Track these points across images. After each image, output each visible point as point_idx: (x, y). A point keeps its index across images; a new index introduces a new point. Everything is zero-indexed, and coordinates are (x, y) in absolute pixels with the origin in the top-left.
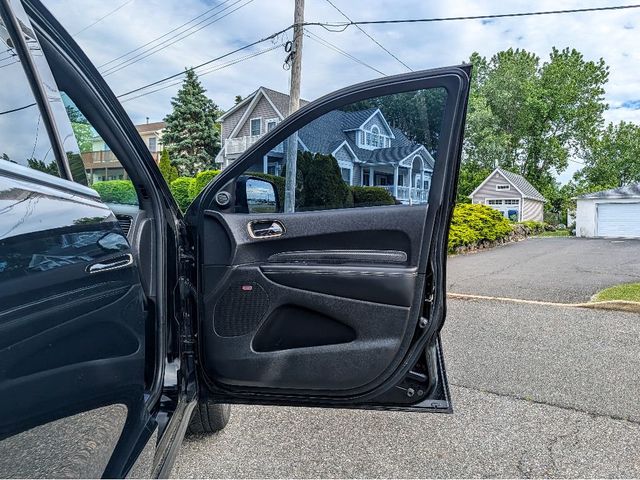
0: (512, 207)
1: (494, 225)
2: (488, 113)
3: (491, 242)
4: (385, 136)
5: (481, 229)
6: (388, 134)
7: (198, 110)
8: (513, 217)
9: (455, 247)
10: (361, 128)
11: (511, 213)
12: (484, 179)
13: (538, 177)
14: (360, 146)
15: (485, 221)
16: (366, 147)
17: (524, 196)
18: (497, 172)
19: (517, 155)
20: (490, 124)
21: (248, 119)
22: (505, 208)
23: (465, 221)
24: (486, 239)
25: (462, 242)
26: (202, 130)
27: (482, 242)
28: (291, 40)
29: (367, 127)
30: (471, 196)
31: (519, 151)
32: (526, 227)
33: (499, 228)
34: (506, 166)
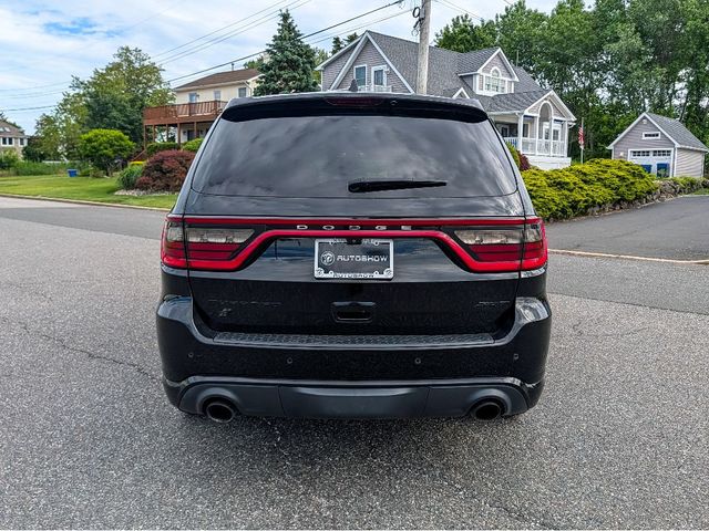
0: (662, 160)
1: (632, 183)
2: (637, 42)
3: (630, 202)
4: (507, 79)
5: (617, 189)
6: (511, 76)
7: (295, 57)
8: (662, 172)
9: (587, 207)
10: (480, 71)
11: (660, 166)
12: (628, 125)
13: (701, 120)
14: (478, 92)
15: (622, 179)
16: (485, 92)
17: (677, 145)
18: (644, 118)
19: (674, 92)
20: (639, 55)
21: (352, 67)
22: (653, 161)
23: (599, 179)
24: (623, 199)
25: (594, 202)
26: (300, 80)
27: (618, 202)
28: (420, 5)
29: (487, 70)
30: (611, 147)
31: (678, 86)
32: (675, 183)
33: (640, 186)
34: (658, 108)
